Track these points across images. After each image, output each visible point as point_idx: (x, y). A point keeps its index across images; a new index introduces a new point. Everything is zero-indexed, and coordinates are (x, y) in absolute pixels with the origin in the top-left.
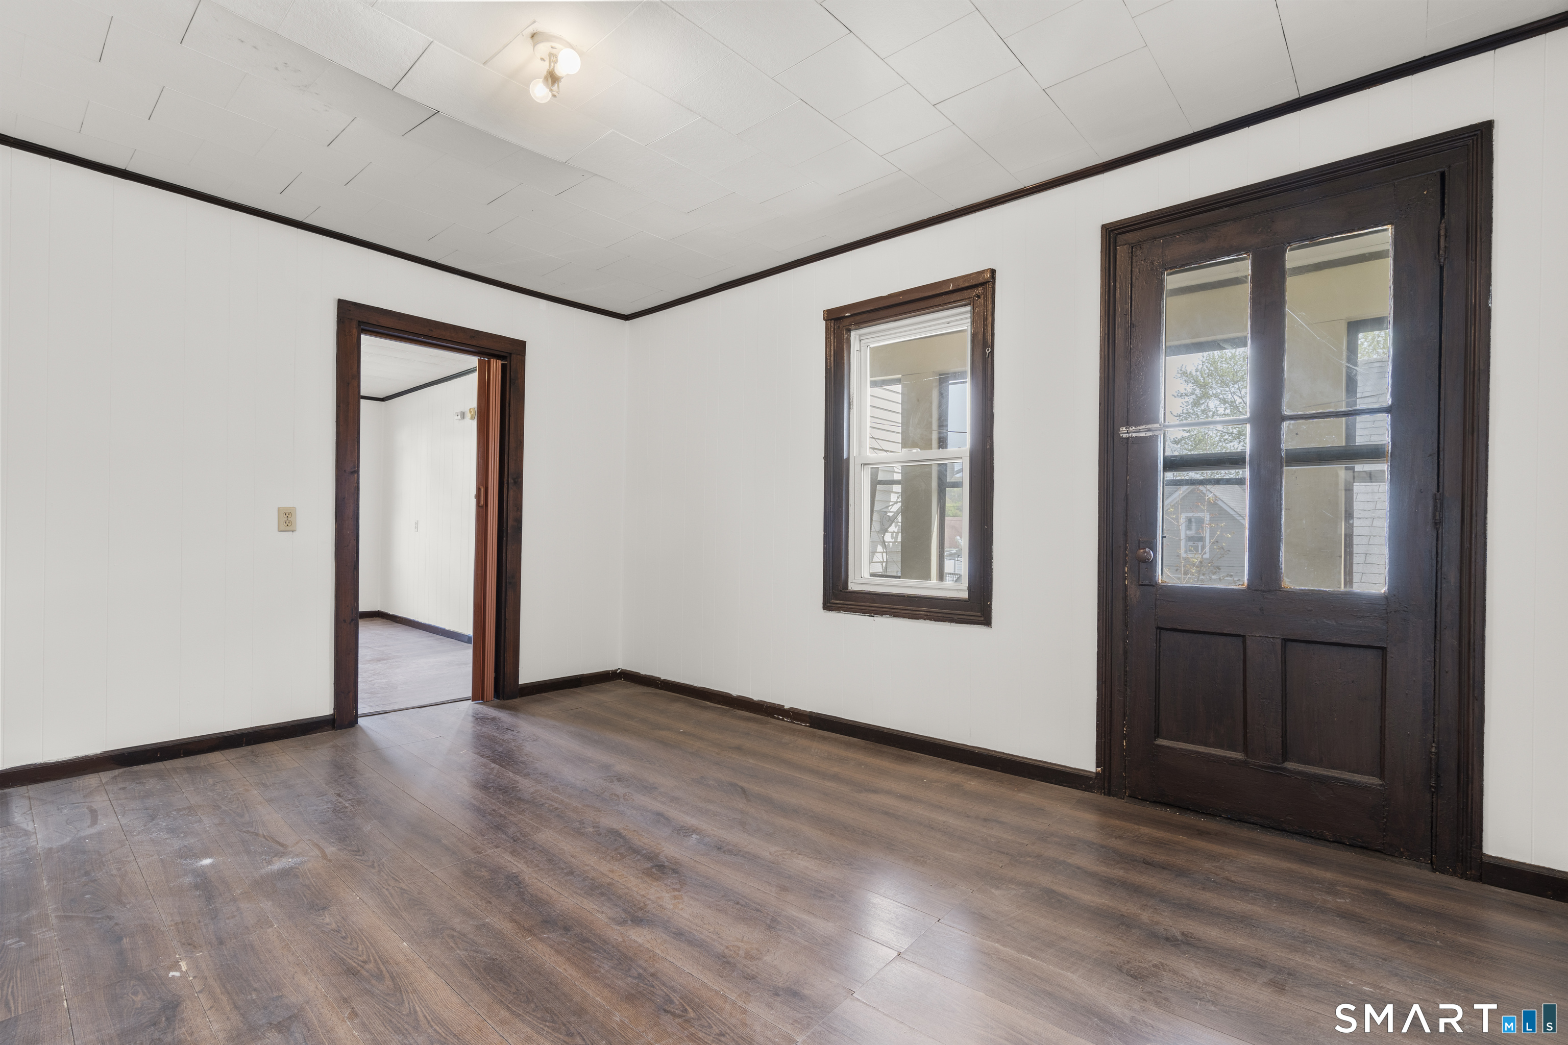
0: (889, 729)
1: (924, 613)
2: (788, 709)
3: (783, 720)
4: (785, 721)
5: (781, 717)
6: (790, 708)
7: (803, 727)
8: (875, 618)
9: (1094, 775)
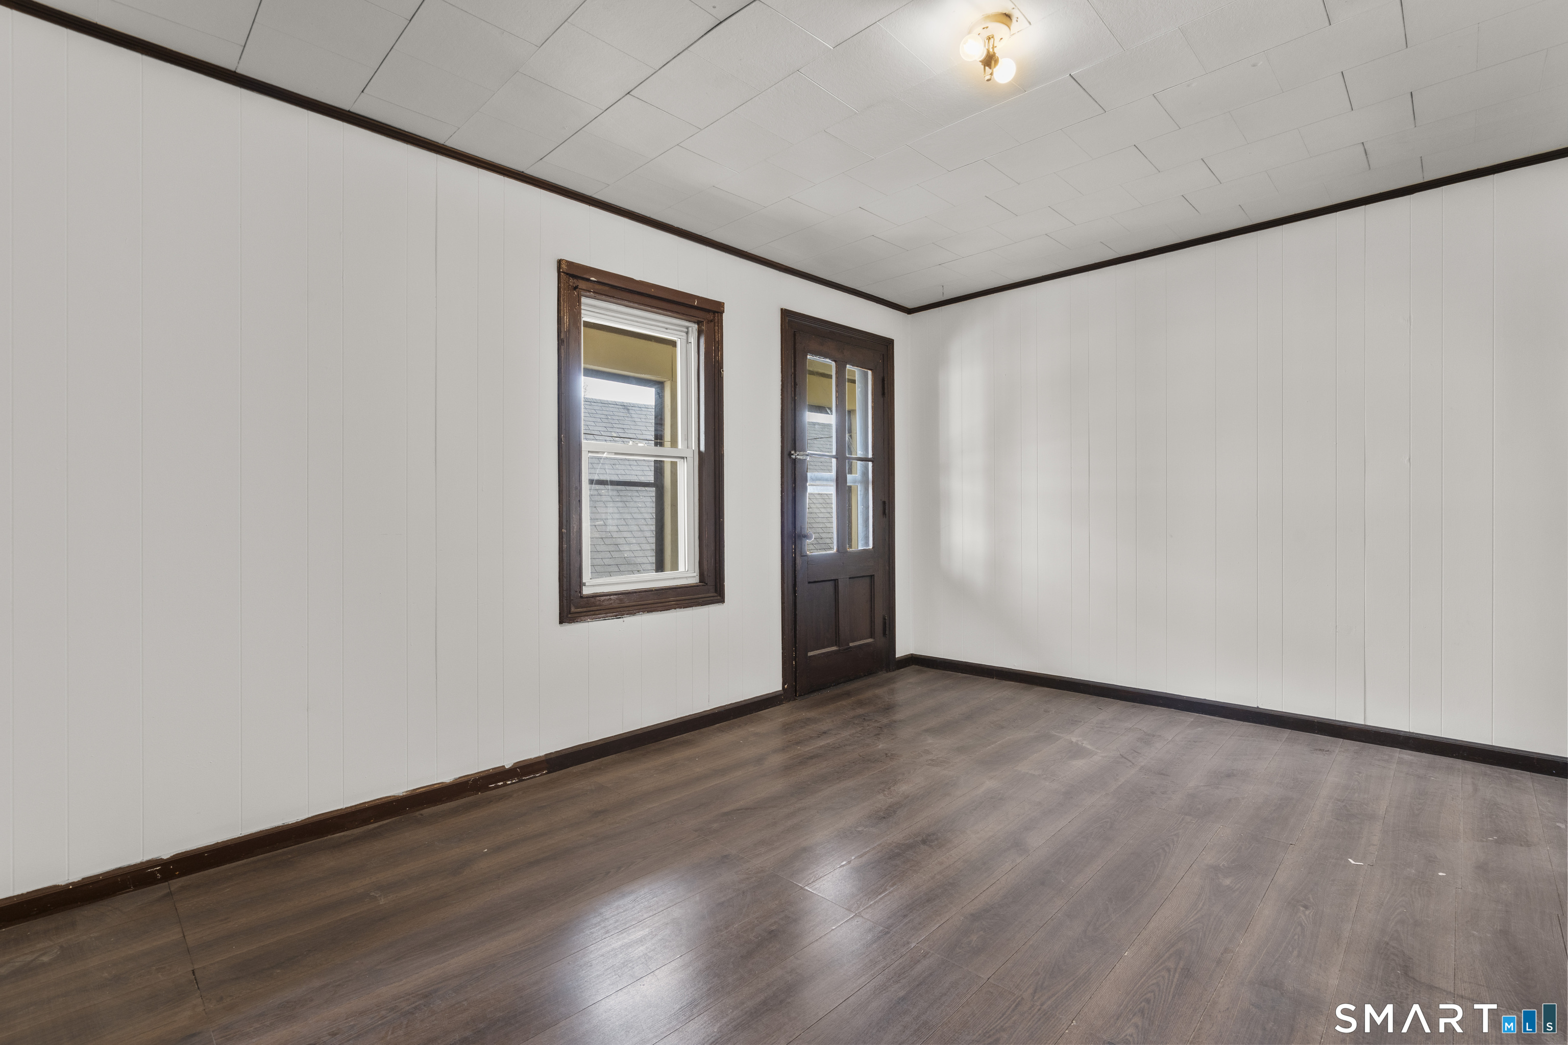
0: (641, 729)
1: (673, 603)
2: (512, 766)
3: (505, 785)
4: (509, 784)
5: (500, 784)
6: (515, 764)
7: (540, 778)
8: (624, 619)
9: (782, 692)
